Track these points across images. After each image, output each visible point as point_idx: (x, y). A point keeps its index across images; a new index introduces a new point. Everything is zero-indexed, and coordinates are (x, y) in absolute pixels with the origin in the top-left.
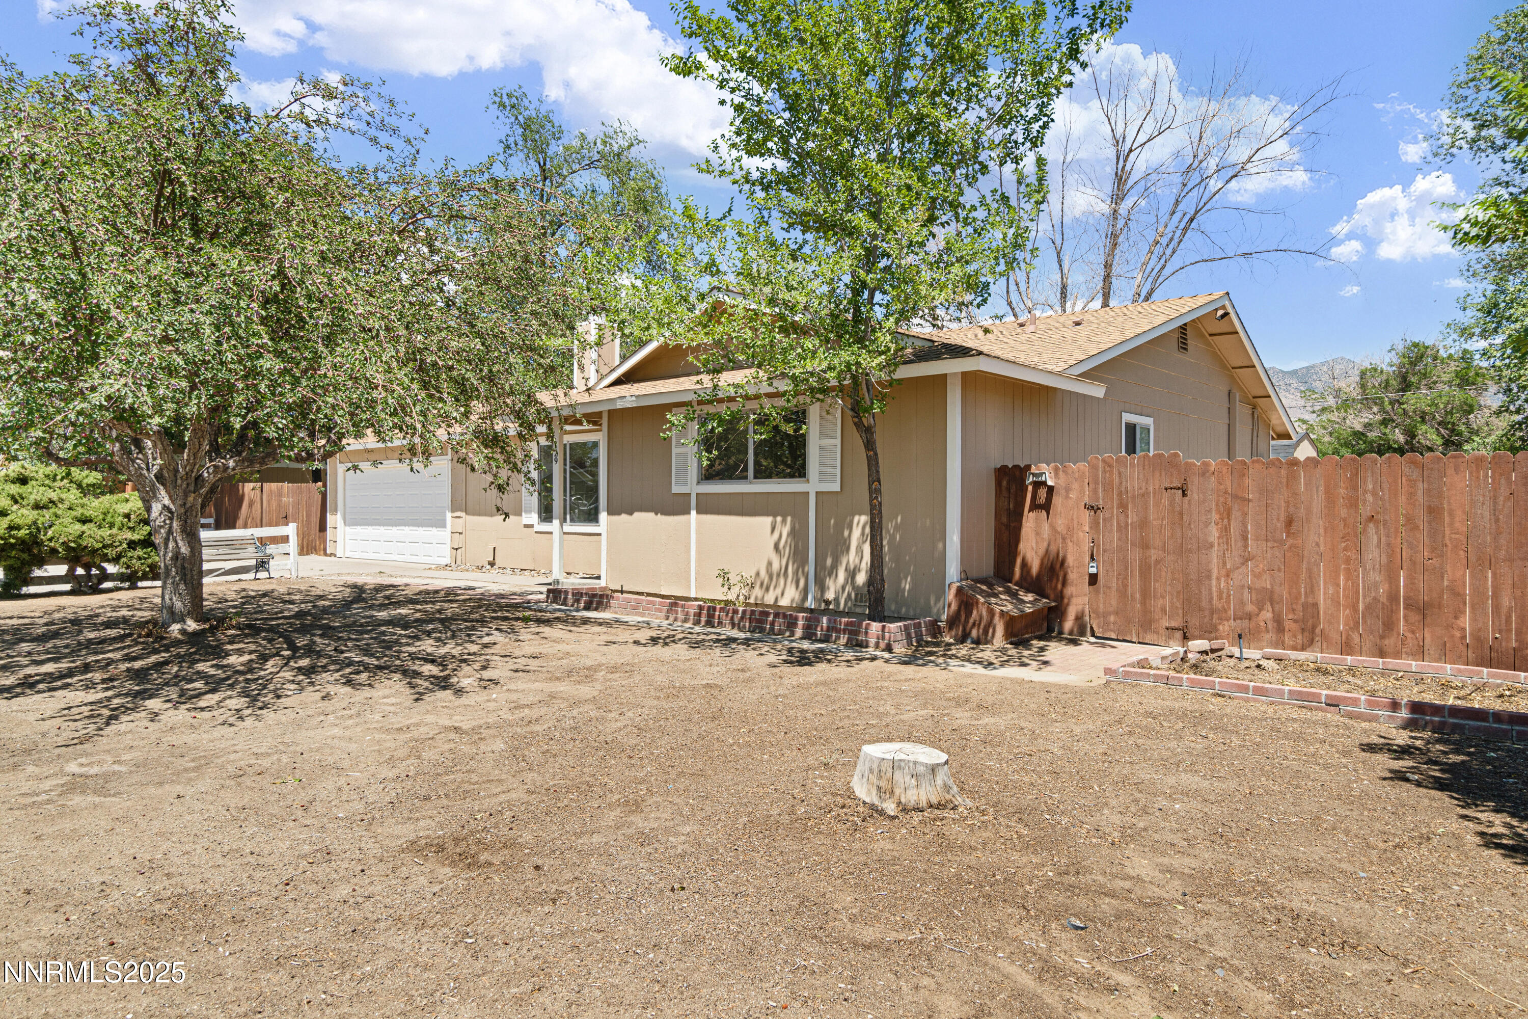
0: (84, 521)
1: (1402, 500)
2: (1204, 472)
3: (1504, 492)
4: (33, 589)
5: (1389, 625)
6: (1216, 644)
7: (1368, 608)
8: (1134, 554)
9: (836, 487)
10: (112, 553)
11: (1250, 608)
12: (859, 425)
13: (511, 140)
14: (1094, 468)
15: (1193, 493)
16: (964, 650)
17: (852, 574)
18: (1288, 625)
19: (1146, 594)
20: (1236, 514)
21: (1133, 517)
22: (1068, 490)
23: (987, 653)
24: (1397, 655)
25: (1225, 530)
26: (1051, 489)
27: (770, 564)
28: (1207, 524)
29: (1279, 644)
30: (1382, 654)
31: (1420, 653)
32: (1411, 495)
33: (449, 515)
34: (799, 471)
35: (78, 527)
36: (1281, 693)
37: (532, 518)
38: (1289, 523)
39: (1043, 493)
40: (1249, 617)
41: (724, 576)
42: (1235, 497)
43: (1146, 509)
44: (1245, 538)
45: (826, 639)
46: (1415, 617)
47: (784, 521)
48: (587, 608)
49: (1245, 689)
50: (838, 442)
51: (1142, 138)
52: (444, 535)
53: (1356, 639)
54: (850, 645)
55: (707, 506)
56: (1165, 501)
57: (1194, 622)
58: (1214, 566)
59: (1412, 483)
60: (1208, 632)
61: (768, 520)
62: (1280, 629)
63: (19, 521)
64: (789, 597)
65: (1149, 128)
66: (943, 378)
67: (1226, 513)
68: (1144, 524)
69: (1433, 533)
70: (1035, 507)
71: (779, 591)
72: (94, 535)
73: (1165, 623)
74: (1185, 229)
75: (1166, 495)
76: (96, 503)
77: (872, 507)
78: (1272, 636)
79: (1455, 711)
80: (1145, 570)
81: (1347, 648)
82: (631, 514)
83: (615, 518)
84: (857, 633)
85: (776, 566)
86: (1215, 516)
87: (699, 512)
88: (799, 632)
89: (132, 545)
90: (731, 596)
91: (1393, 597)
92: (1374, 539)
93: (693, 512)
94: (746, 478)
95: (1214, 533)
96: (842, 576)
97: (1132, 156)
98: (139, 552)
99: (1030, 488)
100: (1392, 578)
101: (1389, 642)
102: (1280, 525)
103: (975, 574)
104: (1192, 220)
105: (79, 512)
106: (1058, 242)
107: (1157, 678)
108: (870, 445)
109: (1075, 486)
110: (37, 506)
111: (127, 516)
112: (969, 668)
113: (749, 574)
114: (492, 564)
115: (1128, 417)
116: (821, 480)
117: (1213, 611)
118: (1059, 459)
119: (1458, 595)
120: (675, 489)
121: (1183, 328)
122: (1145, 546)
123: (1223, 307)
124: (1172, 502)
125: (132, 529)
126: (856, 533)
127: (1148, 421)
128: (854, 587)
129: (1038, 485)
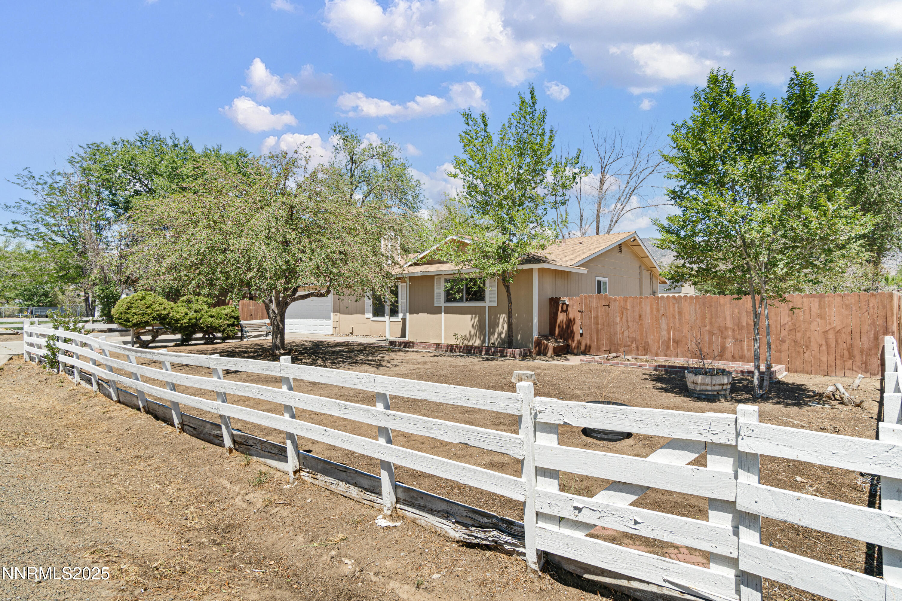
0: (212, 317)
1: (671, 309)
2: (615, 300)
3: (698, 307)
4: (193, 342)
5: (668, 348)
6: (618, 355)
7: (662, 342)
8: (594, 327)
9: (495, 304)
10: (221, 329)
11: (629, 343)
12: (504, 285)
13: (338, 146)
14: (581, 299)
15: (612, 307)
16: (538, 357)
17: (500, 334)
18: (640, 348)
19: (598, 340)
20: (625, 314)
21: (594, 314)
22: (573, 306)
23: (546, 358)
24: (670, 356)
25: (622, 319)
26: (568, 305)
27: (470, 332)
28: (616, 317)
29: (638, 354)
30: (666, 356)
31: (676, 355)
32: (674, 308)
33: (332, 314)
34: (482, 299)
35: (210, 319)
36: (627, 364)
37: (370, 315)
38: (640, 316)
39: (565, 307)
40: (629, 346)
41: (456, 335)
42: (624, 308)
43: (597, 312)
44: (627, 321)
45: (493, 355)
46: (675, 345)
47: (475, 317)
48: (405, 347)
49: (618, 364)
50: (496, 289)
51: (611, 160)
52: (330, 322)
53: (659, 352)
54: (501, 356)
55: (448, 311)
56: (603, 310)
57: (613, 348)
58: (618, 330)
59: (674, 304)
60: (616, 351)
61: (470, 316)
62: (638, 349)
63: (192, 317)
64: (478, 343)
65: (613, 157)
66: (532, 270)
67: (622, 313)
68: (597, 317)
69: (680, 319)
70: (562, 311)
71: (473, 341)
72: (216, 322)
73: (604, 349)
74: (631, 195)
75: (604, 307)
76: (214, 310)
77: (509, 312)
78: (635, 352)
79: (669, 367)
80: (598, 332)
81: (657, 355)
82: (418, 314)
83: (412, 315)
84: (503, 353)
85: (472, 333)
86: (618, 314)
87: (445, 313)
88: (483, 353)
89: (229, 325)
90: (458, 343)
91: (669, 339)
92: (664, 321)
93: (443, 313)
94: (463, 301)
95: (618, 320)
96: (496, 335)
97: (607, 167)
98: (231, 328)
99: (561, 305)
100: (669, 333)
101: (668, 353)
102: (637, 317)
103: (543, 333)
104: (633, 191)
105: (210, 313)
106: (579, 198)
107: (595, 362)
108: (508, 291)
109: (575, 304)
110: (195, 312)
111: (226, 315)
112: (541, 362)
113: (463, 335)
114: (352, 334)
115: (598, 278)
116: (490, 302)
117: (618, 345)
118: (570, 295)
119: (687, 338)
120: (436, 305)
121: (620, 245)
122: (597, 324)
123: (634, 237)
124: (605, 310)
125: (228, 320)
126: (501, 321)
127: (606, 280)
128: (501, 339)
129: (564, 304)
